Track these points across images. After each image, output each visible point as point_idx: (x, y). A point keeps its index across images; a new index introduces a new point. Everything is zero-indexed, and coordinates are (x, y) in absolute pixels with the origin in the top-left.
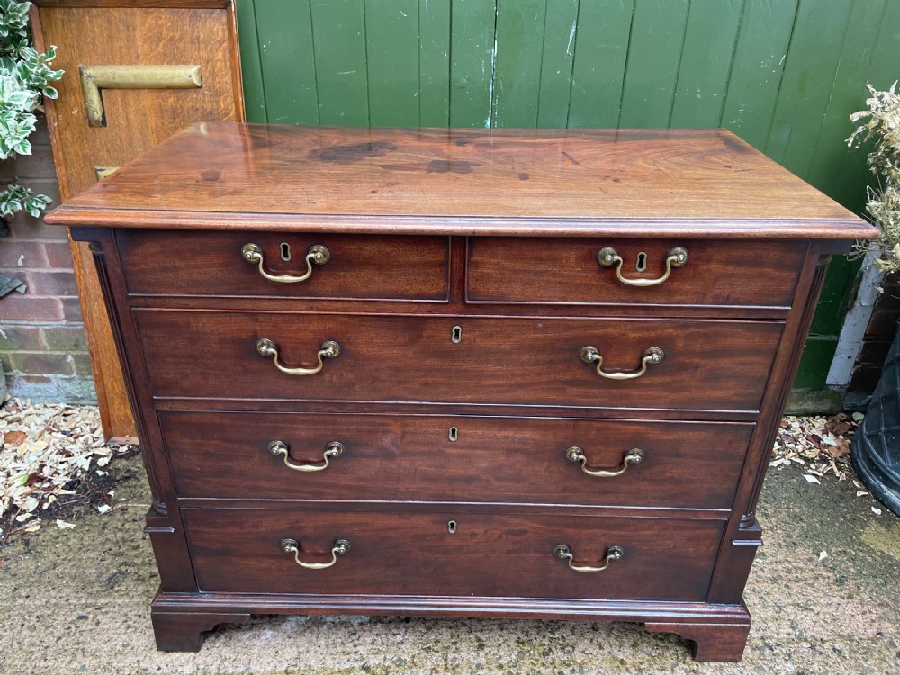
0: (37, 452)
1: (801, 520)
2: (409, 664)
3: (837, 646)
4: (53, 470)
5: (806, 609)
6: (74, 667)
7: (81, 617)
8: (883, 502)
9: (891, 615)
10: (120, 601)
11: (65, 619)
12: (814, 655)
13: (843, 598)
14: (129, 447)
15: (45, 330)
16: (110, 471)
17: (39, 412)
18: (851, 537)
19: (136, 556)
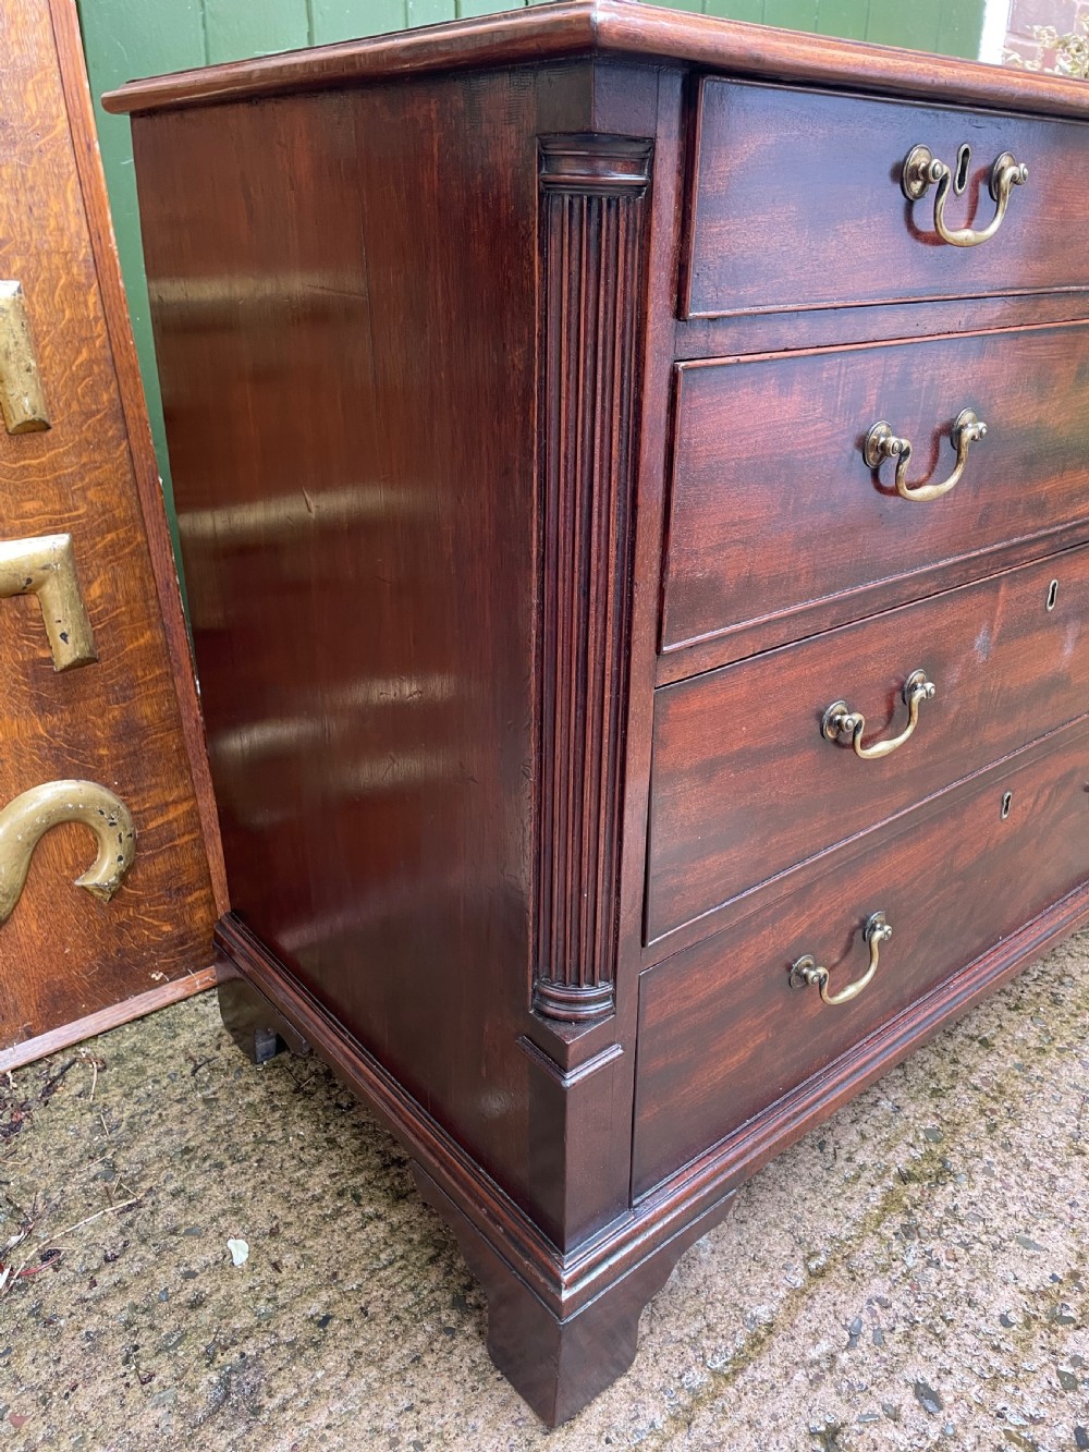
2: (947, 1129)
10: (320, 1419)
19: (223, 1316)
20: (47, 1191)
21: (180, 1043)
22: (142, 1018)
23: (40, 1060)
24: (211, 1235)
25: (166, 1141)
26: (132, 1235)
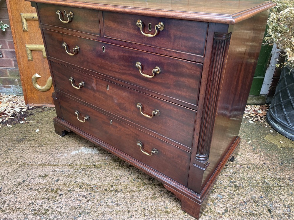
0: (4, 107)
1: (245, 132)
2: (108, 165)
3: (249, 166)
4: (8, 112)
5: (240, 156)
6: (4, 161)
7: (9, 149)
8: (274, 128)
9: (270, 159)
10: (22, 145)
11: (4, 149)
12: (240, 168)
13: (254, 154)
14: (33, 107)
15: (8, 70)
16: (26, 113)
17: (7, 97)
18: (261, 138)
19: (29, 134)
20: (36, 118)
24: (38, 128)
26: (34, 125)
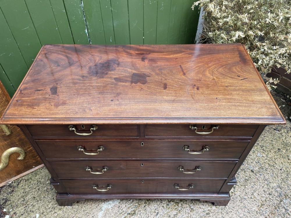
20: (16, 203)
21: (37, 177)
22: (32, 172)
23: (17, 179)
24: (35, 212)
25: (32, 195)
26: (25, 211)
